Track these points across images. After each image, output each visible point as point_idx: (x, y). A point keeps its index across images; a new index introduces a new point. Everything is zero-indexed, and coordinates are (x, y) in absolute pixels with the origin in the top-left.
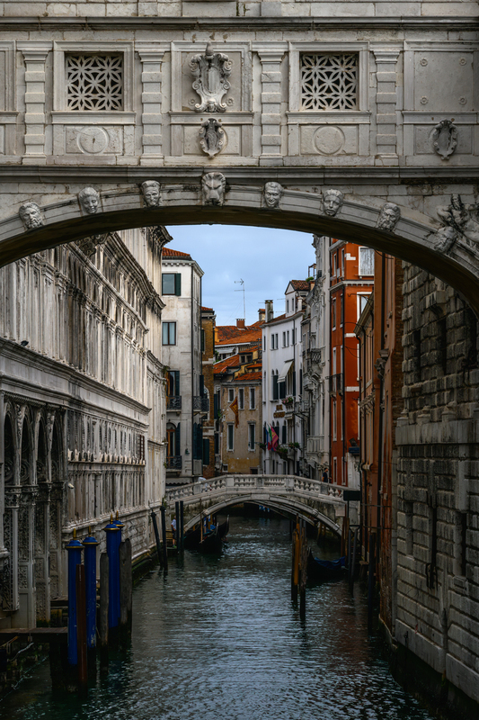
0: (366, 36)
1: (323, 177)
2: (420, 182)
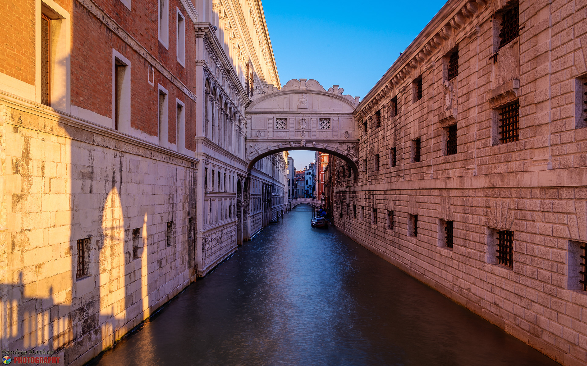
0: (332, 115)
1: (324, 141)
2: (342, 143)
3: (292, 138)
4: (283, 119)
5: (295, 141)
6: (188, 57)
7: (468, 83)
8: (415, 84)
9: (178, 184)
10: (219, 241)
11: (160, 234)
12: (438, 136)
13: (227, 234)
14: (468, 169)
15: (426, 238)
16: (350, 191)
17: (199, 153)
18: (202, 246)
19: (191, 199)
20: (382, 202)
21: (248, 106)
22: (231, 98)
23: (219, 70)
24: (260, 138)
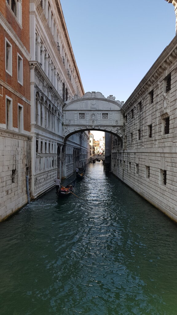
0: (109, 112)
1: (104, 126)
2: (114, 126)
3: (87, 124)
4: (83, 114)
5: (89, 126)
6: (25, 80)
7: (175, 95)
8: (150, 95)
9: (19, 149)
10: (45, 179)
11: (7, 177)
12: (160, 124)
13: (51, 175)
14: (174, 142)
15: (153, 179)
16: (119, 153)
17: (33, 133)
18: (34, 182)
19: (28, 157)
20: (133, 159)
21: (64, 106)
22: (53, 102)
23: (45, 87)
24: (71, 124)
